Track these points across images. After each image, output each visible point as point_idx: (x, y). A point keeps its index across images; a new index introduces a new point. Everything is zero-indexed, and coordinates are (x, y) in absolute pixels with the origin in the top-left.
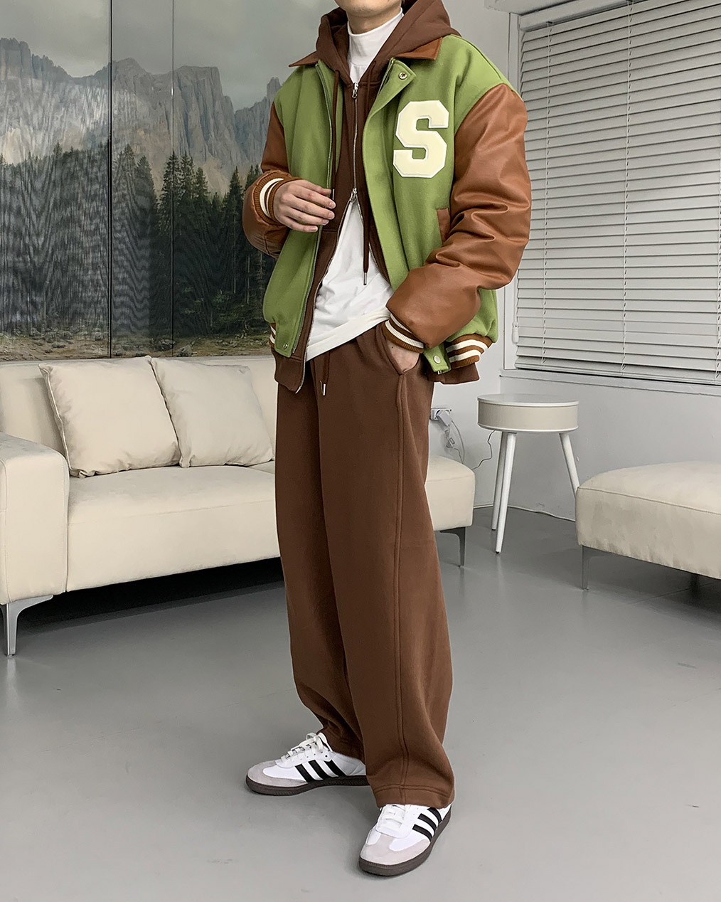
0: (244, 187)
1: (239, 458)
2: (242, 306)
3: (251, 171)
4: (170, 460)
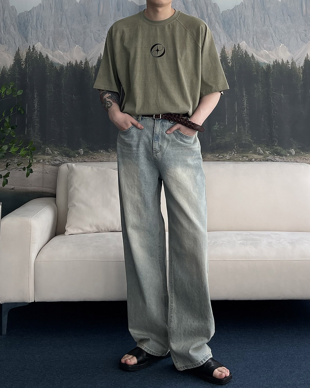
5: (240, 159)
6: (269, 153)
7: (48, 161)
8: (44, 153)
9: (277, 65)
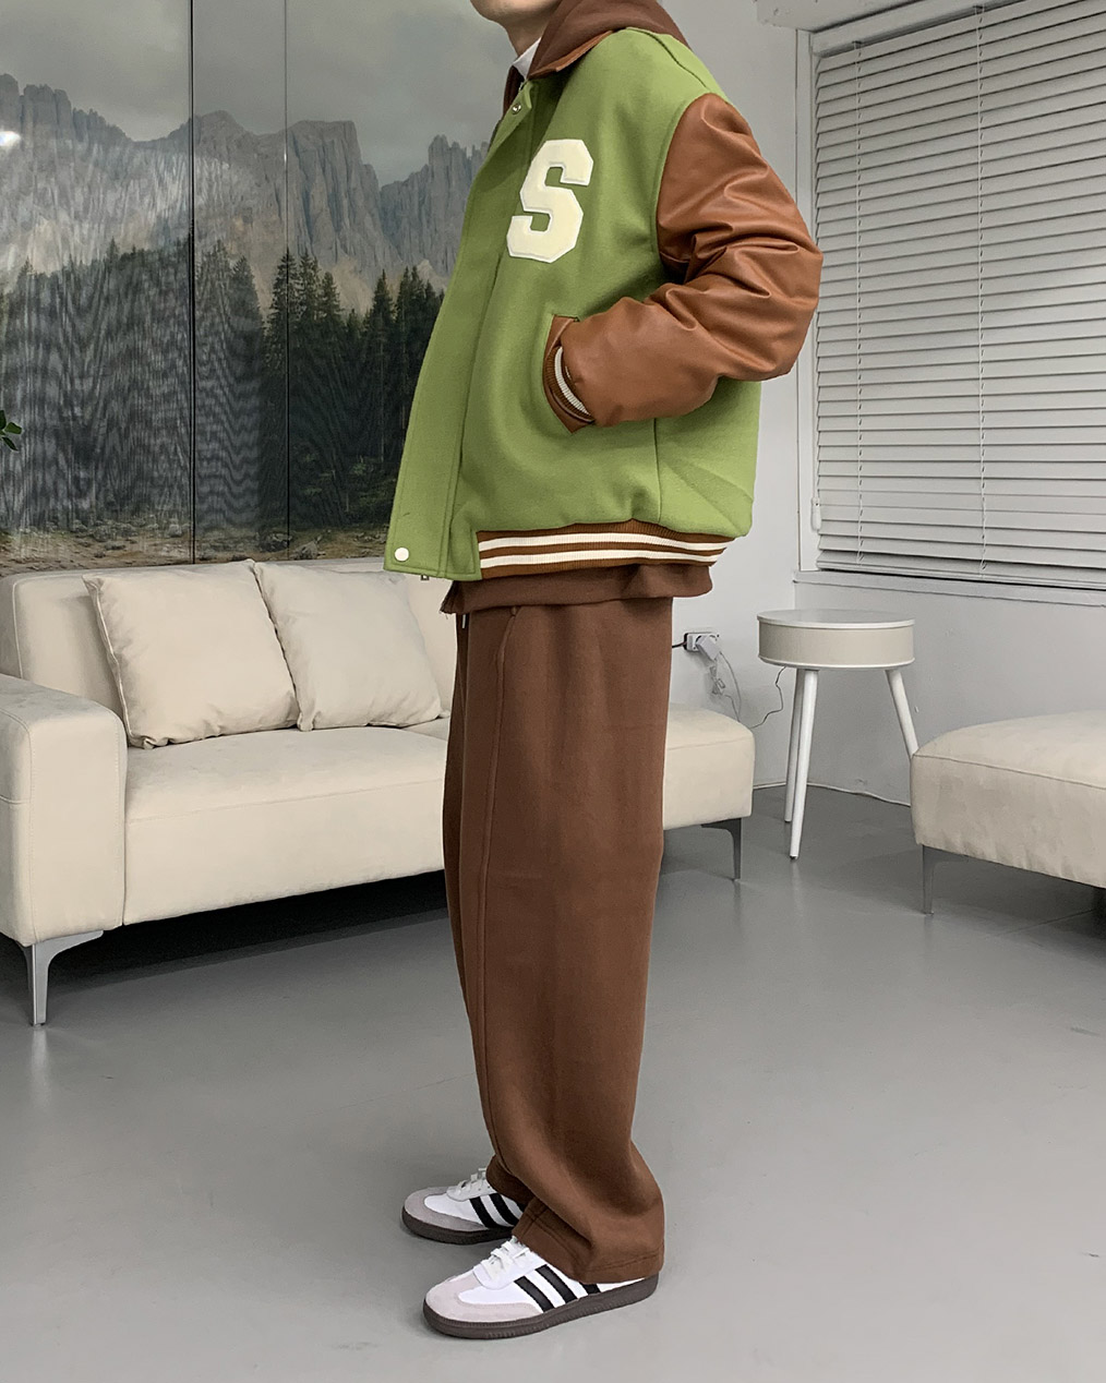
1: (390, 715)
3: (406, 276)
4: (283, 720)
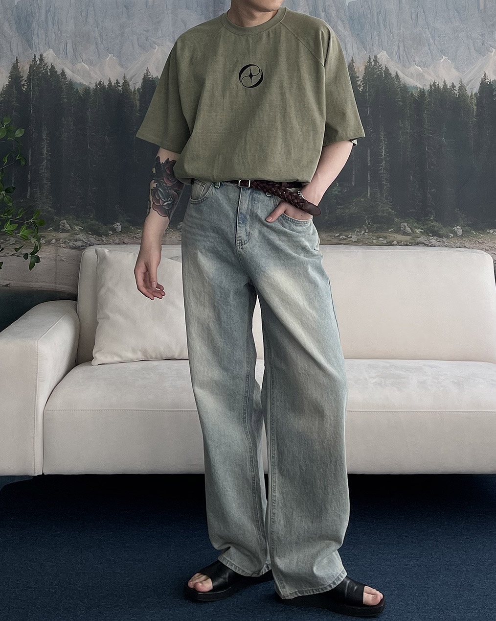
0: (361, 78)
2: (362, 200)
3: (369, 61)
5: (374, 241)
6: (420, 231)
7: (65, 242)
8: (58, 229)
9: (435, 90)
